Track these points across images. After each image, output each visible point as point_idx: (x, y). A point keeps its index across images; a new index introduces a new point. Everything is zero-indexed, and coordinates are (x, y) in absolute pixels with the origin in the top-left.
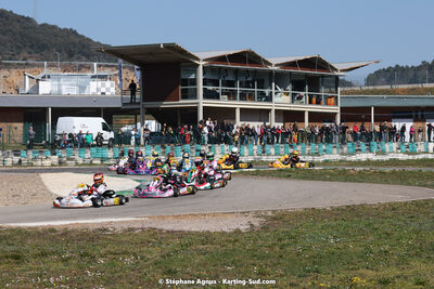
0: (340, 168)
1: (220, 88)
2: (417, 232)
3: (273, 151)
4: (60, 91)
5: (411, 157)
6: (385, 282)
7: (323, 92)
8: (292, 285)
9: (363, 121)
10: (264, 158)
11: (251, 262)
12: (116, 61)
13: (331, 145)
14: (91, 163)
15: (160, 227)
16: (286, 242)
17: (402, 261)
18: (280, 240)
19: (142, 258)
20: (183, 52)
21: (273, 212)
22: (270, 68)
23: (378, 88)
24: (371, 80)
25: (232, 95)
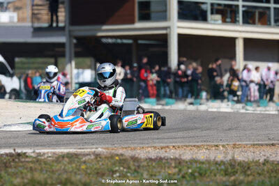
1: (209, 1)
25: (229, 15)
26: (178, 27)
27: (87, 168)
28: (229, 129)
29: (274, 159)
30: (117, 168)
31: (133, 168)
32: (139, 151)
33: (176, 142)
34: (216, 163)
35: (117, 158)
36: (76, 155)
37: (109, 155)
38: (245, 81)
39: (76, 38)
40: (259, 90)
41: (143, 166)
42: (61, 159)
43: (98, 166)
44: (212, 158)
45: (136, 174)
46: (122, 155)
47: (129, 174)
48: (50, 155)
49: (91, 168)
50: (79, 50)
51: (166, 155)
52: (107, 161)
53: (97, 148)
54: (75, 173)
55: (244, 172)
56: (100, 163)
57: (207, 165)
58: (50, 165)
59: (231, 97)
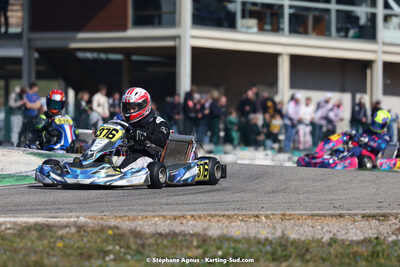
25: (268, 19)
26: (191, 37)
27: (64, 247)
28: (273, 192)
29: (344, 237)
30: (110, 248)
31: (134, 247)
32: (141, 222)
33: (195, 210)
34: (259, 242)
35: (110, 232)
36: (49, 227)
37: (97, 228)
38: (291, 119)
39: (39, 50)
40: (313, 133)
41: (150, 245)
42: (25, 232)
43: (80, 244)
44: (253, 235)
45: (139, 256)
46: (117, 228)
47: (129, 257)
48: (9, 226)
49: (72, 247)
50: (42, 68)
51: (182, 228)
52: (95, 237)
53: (78, 217)
54: (48, 254)
55: (301, 257)
56: (85, 239)
57: (246, 245)
58: (9, 241)
59: (269, 143)
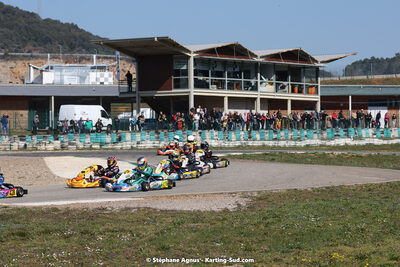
0: (320, 152)
1: (210, 78)
2: (392, 212)
3: (258, 136)
4: (62, 81)
5: (385, 142)
6: (361, 258)
7: (305, 82)
8: (276, 260)
9: (341, 108)
10: (250, 143)
11: (238, 238)
12: (114, 54)
13: (312, 131)
14: (91, 148)
15: (154, 207)
16: (270, 220)
17: (378, 239)
18: (265, 218)
19: (137, 236)
20: (175, 45)
21: (259, 192)
22: (256, 60)
23: (356, 78)
24: (349, 70)
25: (220, 85)
